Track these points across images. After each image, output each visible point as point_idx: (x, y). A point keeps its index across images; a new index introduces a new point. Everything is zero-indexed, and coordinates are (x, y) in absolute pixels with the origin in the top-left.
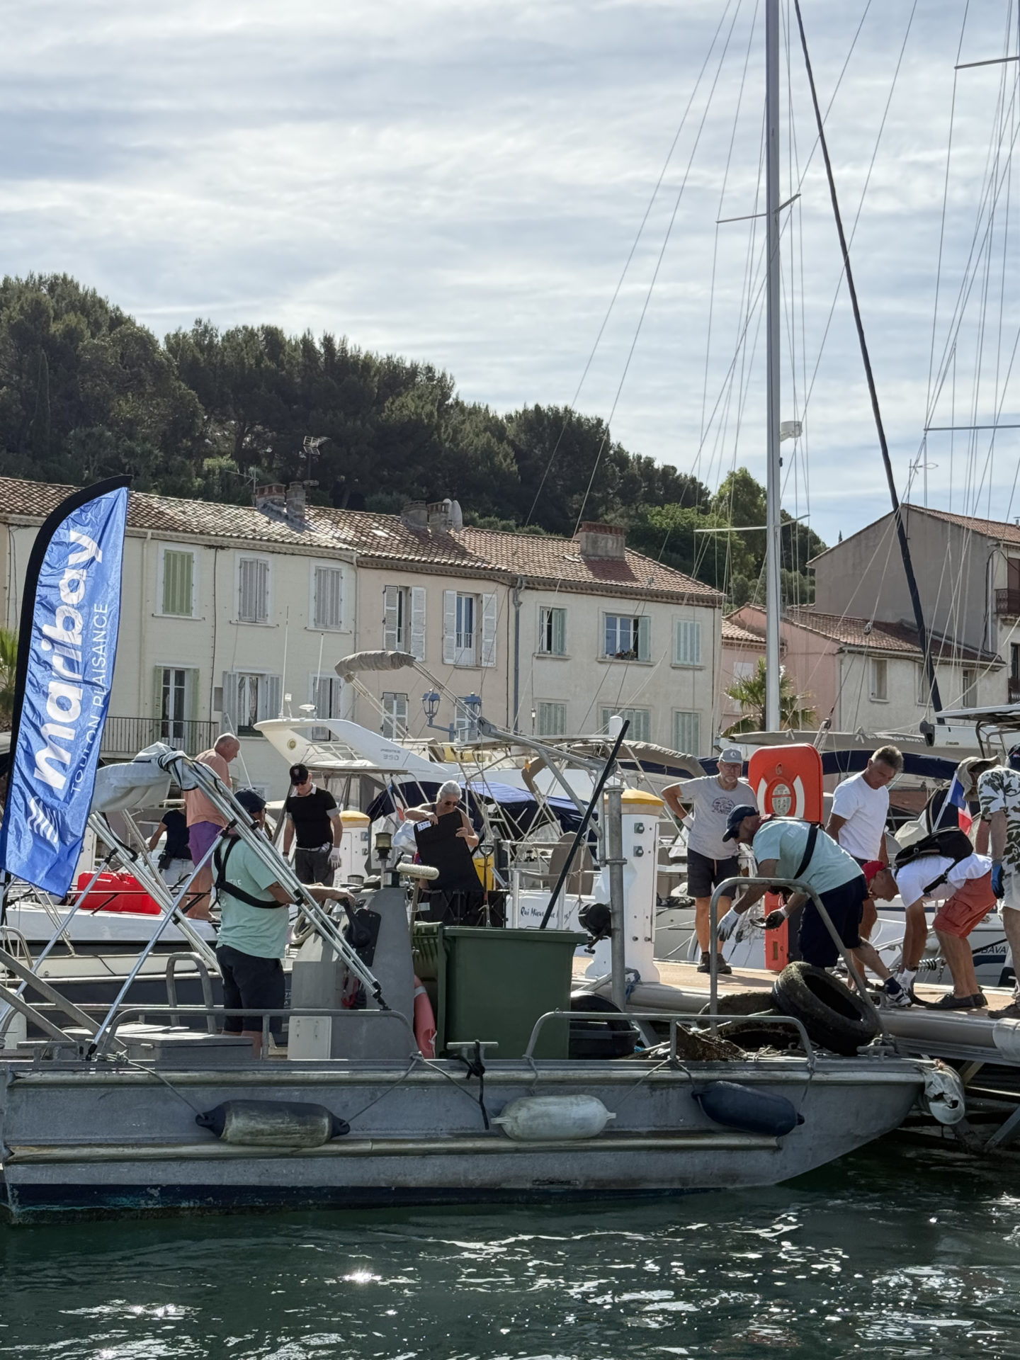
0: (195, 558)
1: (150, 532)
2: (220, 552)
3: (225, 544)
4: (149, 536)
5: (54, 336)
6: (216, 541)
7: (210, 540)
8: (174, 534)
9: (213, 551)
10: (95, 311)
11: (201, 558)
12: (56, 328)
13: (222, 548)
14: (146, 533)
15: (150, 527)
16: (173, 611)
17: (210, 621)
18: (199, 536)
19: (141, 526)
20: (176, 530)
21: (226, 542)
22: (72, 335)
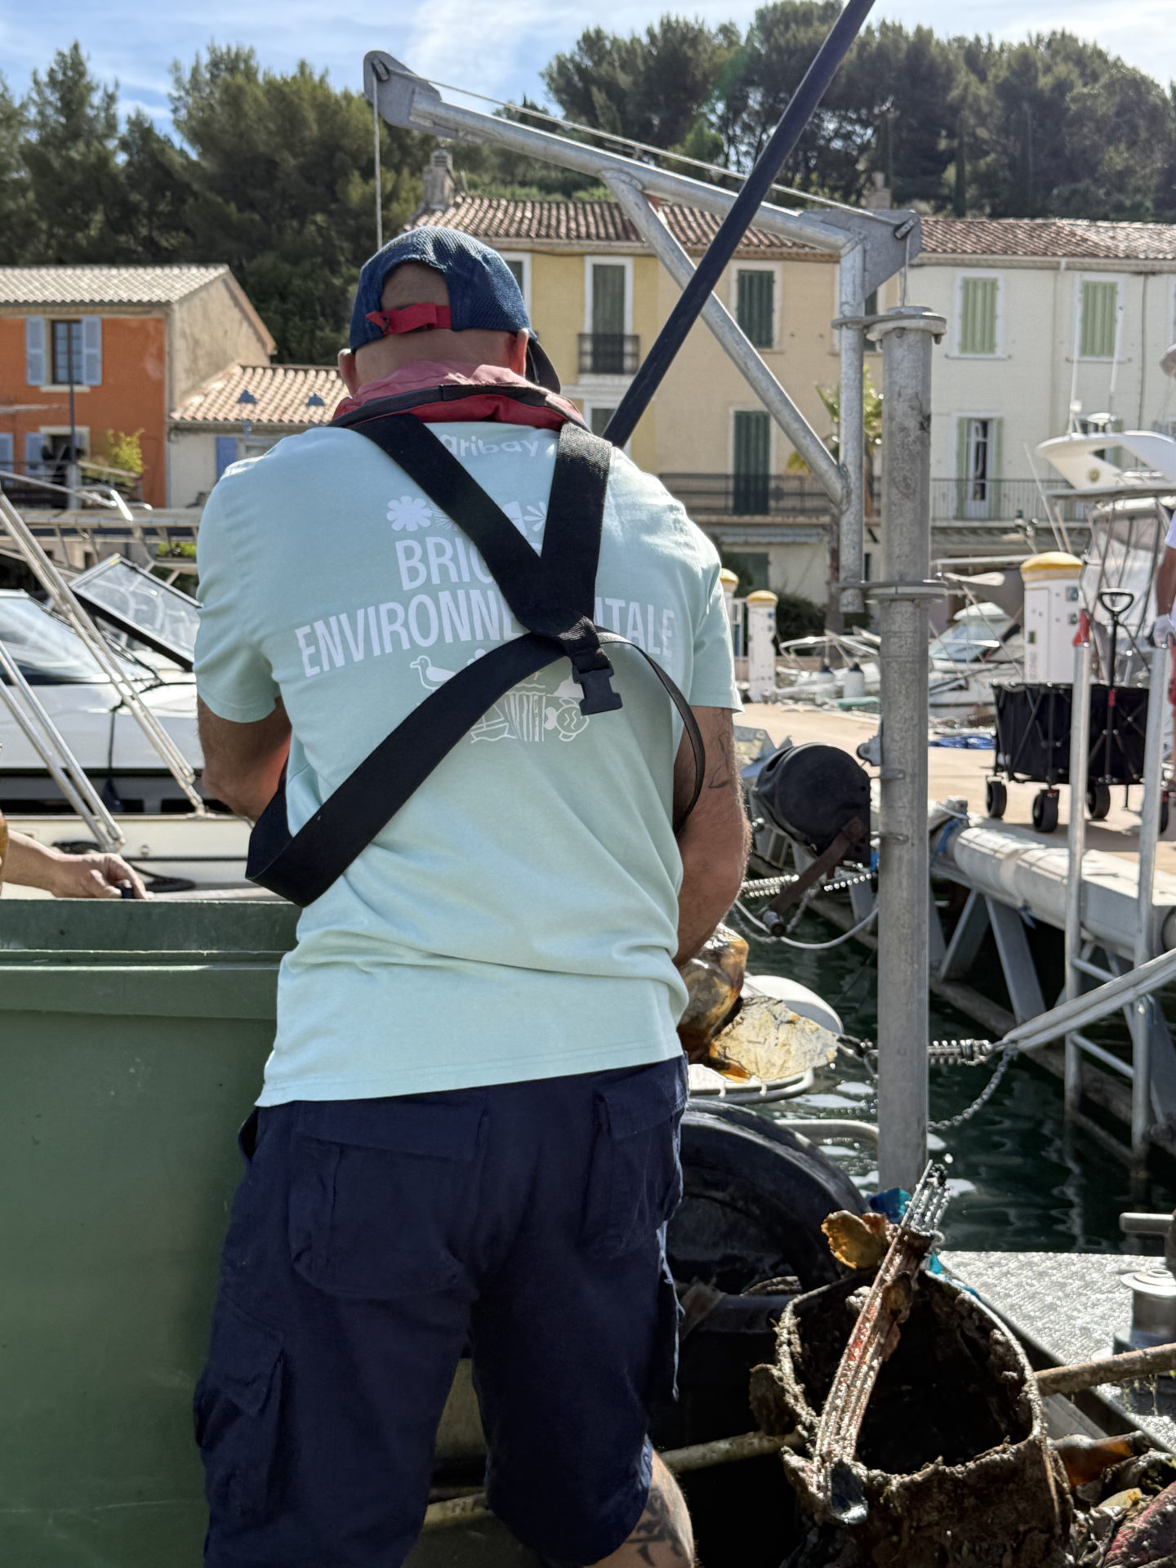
0: (1119, 289)
1: (1064, 261)
2: (1152, 280)
3: (1157, 268)
4: (1063, 265)
5: (1042, 91)
6: (1145, 265)
7: (1137, 265)
8: (1094, 261)
9: (1141, 278)
10: (1093, 62)
11: (1128, 288)
12: (1044, 82)
13: (1153, 273)
14: (1059, 263)
15: (1065, 255)
16: (1092, 352)
17: (1137, 363)
18: (1125, 261)
19: (1054, 254)
20: (1096, 256)
21: (1157, 266)
22: (1062, 87)
